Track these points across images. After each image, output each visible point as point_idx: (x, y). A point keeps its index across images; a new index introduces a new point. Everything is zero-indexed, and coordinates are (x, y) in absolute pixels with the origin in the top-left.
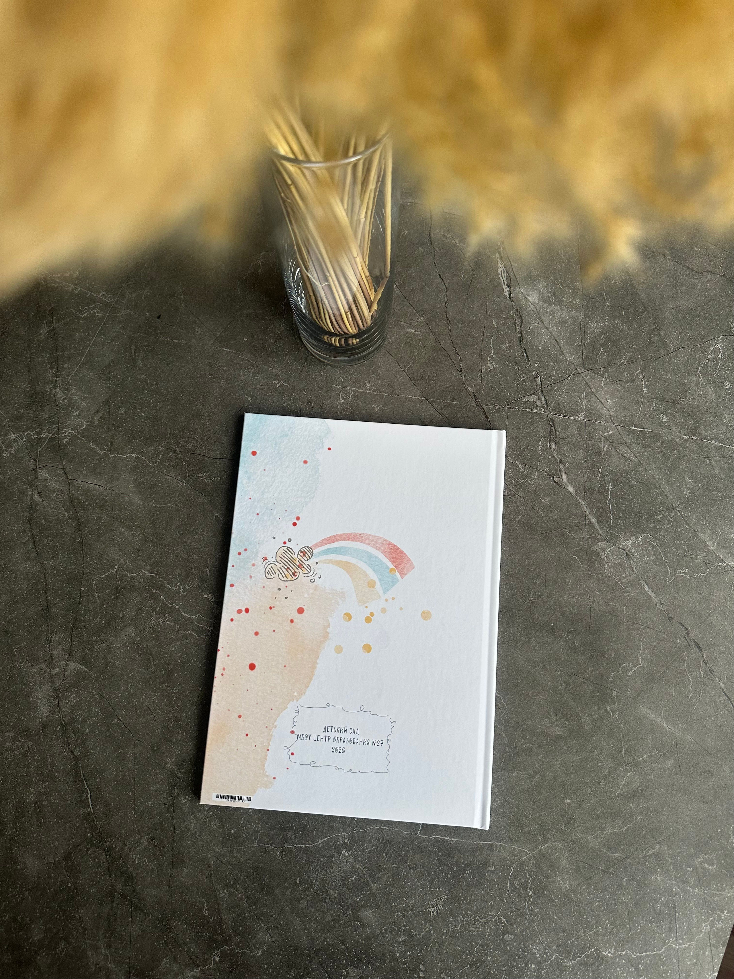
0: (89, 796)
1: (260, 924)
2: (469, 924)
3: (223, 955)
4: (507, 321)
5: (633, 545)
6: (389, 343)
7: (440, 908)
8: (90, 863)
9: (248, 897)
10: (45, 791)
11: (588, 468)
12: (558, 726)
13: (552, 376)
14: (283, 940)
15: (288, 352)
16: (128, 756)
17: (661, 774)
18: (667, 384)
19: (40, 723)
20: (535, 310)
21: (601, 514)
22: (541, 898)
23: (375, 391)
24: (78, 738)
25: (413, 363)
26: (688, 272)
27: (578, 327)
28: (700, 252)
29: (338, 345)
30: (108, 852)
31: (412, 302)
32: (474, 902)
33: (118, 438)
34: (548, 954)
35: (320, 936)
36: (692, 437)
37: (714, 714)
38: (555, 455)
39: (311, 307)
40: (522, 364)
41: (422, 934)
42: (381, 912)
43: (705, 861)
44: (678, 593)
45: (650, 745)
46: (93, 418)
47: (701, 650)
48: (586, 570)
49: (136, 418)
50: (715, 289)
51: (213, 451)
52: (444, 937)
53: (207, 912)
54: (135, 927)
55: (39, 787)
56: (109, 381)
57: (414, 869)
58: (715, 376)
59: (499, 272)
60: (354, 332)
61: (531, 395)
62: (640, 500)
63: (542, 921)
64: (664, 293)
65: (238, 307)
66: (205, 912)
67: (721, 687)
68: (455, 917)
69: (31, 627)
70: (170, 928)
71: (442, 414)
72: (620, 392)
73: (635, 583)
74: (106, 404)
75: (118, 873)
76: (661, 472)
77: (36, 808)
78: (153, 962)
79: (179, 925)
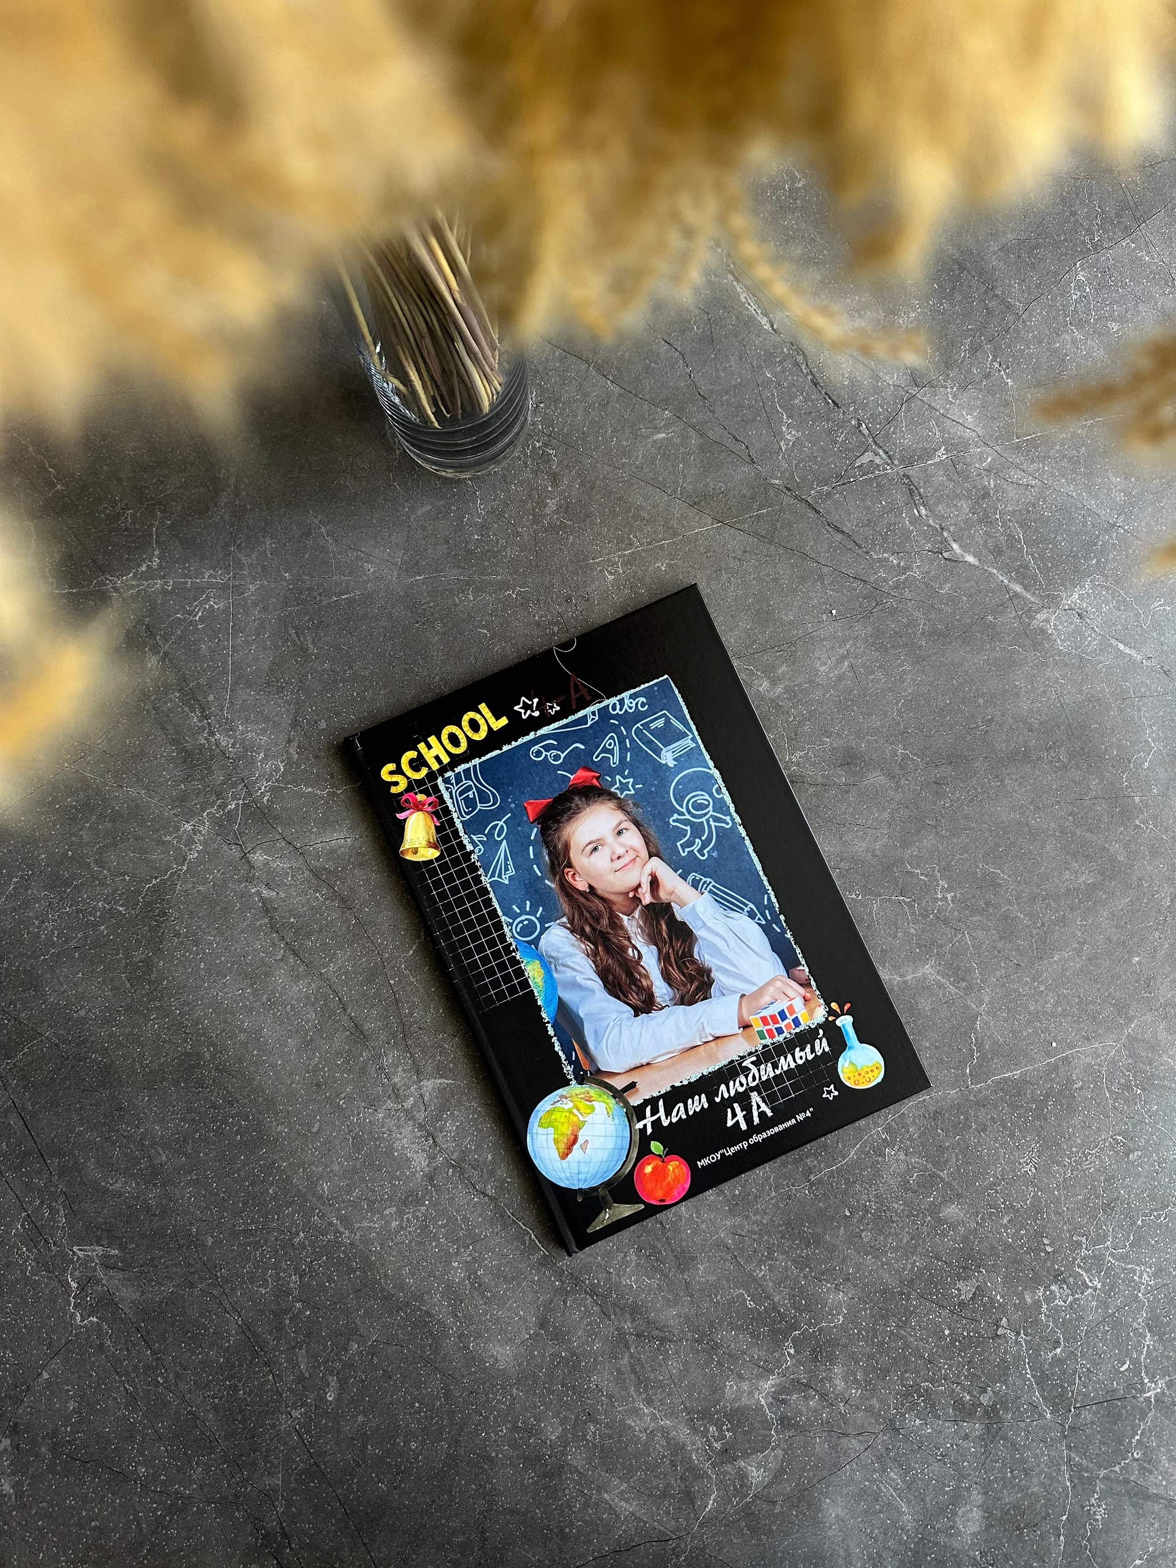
0: (533, 1236)
1: (825, 1285)
2: (1079, 1163)
3: (796, 1343)
4: (785, 364)
5: (1081, 598)
6: (639, 467)
7: (1036, 1161)
8: (576, 1316)
9: (794, 1262)
10: (473, 1258)
11: (980, 521)
12: (1084, 873)
13: (879, 415)
14: (862, 1290)
15: (506, 542)
18: (1034, 360)
19: (423, 1177)
21: (1022, 574)
22: (1154, 1092)
23: (649, 544)
24: (481, 1173)
25: (684, 481)
30: (592, 1292)
31: (643, 396)
32: (1074, 1134)
35: (905, 1265)
38: (931, 522)
40: (832, 415)
41: (1028, 1202)
42: (967, 1200)
44: (1164, 634)
46: (287, 752)
48: (1037, 658)
52: (1056, 1193)
54: (672, 1364)
55: (463, 1256)
56: (283, 692)
57: (984, 1130)
58: (1092, 321)
59: (743, 300)
61: (863, 453)
62: (1066, 535)
63: (1167, 1118)
64: (978, 234)
65: (407, 510)
66: (751, 1304)
68: (1059, 1163)
69: (348, 1063)
70: (716, 1344)
71: (756, 534)
72: (978, 398)
73: (1105, 646)
74: (296, 725)
75: (618, 1310)
76: (1077, 485)
77: (472, 1284)
78: (714, 1393)
79: (724, 1335)
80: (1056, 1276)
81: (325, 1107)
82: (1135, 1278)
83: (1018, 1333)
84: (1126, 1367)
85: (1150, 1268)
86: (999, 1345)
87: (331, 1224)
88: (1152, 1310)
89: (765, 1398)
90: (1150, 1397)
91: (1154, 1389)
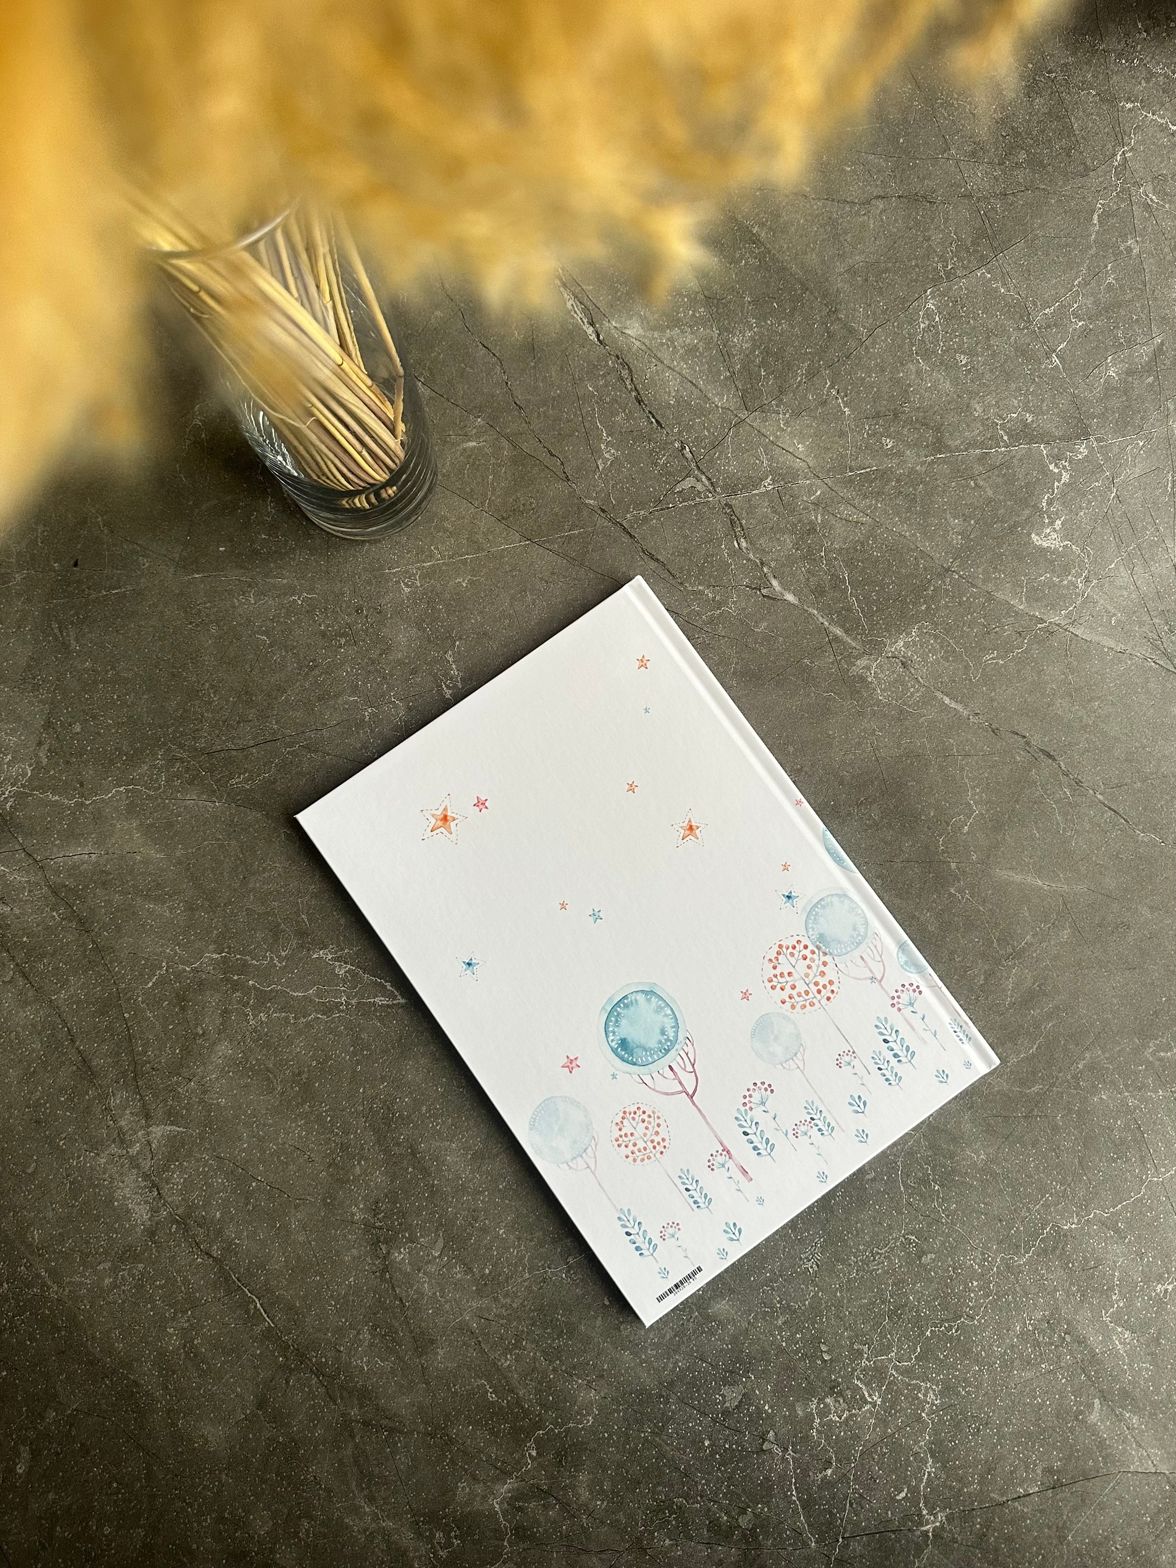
0: (258, 1305)
1: (576, 1381)
2: (866, 1262)
3: (540, 1444)
4: (608, 377)
5: (907, 645)
6: (444, 475)
7: (819, 1258)
8: (299, 1397)
9: (544, 1353)
10: (191, 1325)
11: (804, 558)
13: (704, 439)
14: (617, 1389)
15: (296, 544)
16: (293, 1226)
17: (1058, 954)
18: (875, 389)
19: (143, 1232)
20: (643, 347)
21: (844, 617)
22: (953, 1189)
23: (451, 557)
24: (208, 1230)
25: (493, 494)
26: (848, 209)
27: (717, 351)
28: (855, 171)
29: (367, 506)
30: (318, 1372)
31: (455, 400)
32: (863, 1230)
33: (87, 773)
34: (990, 1259)
35: (666, 1364)
36: (938, 456)
37: (1104, 842)
38: (751, 556)
39: (303, 464)
40: (655, 436)
41: (807, 1303)
42: (740, 1296)
43: (1159, 1048)
44: (994, 690)
45: (1029, 919)
46: (36, 756)
47: (1054, 760)
48: (853, 708)
49: (102, 731)
50: (896, 220)
51: (240, 738)
52: (838, 1294)
53: (494, 1396)
54: (400, 1458)
55: (180, 1322)
56: (38, 690)
58: (939, 352)
59: (570, 307)
60: (384, 478)
61: (685, 479)
62: (895, 577)
63: (965, 1219)
64: (824, 253)
65: (191, 503)
66: (492, 1397)
67: (1100, 801)
68: (843, 1262)
69: (72, 1101)
70: (450, 1439)
71: (565, 556)
72: (812, 426)
73: (928, 699)
74: (49, 726)
75: (345, 1394)
76: (911, 525)
77: (187, 1353)
78: (444, 1495)
79: (460, 1430)
80: (832, 1388)
81: (43, 1147)
82: (920, 1395)
83: (786, 1450)
84: (903, 1495)
85: (937, 1385)
86: (763, 1462)
87: (38, 1276)
88: (936, 1432)
89: (500, 1504)
90: (928, 1531)
91: (933, 1522)
